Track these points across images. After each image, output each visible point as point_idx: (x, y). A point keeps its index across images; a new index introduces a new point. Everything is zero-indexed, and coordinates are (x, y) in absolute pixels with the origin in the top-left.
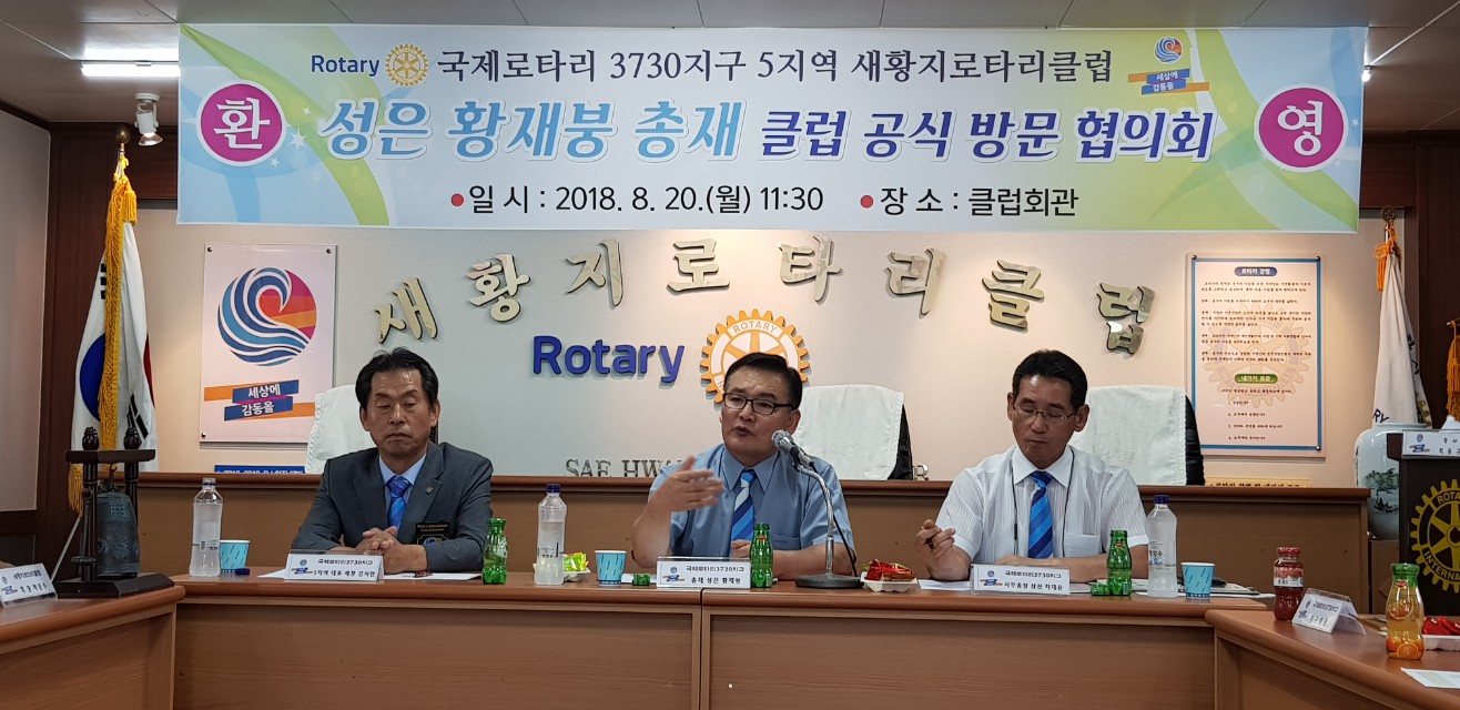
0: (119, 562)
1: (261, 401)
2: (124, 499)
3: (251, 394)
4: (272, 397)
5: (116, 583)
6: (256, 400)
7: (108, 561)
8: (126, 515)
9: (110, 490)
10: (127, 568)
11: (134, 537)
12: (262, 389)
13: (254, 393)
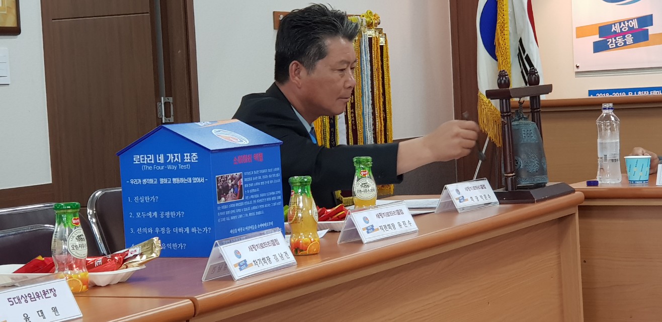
0: (531, 175)
1: (623, 34)
2: (532, 125)
3: (613, 29)
4: (631, 30)
5: (532, 192)
6: (619, 35)
7: (523, 175)
8: (534, 138)
9: (520, 119)
10: (538, 179)
11: (541, 155)
12: (622, 25)
13: (616, 28)
